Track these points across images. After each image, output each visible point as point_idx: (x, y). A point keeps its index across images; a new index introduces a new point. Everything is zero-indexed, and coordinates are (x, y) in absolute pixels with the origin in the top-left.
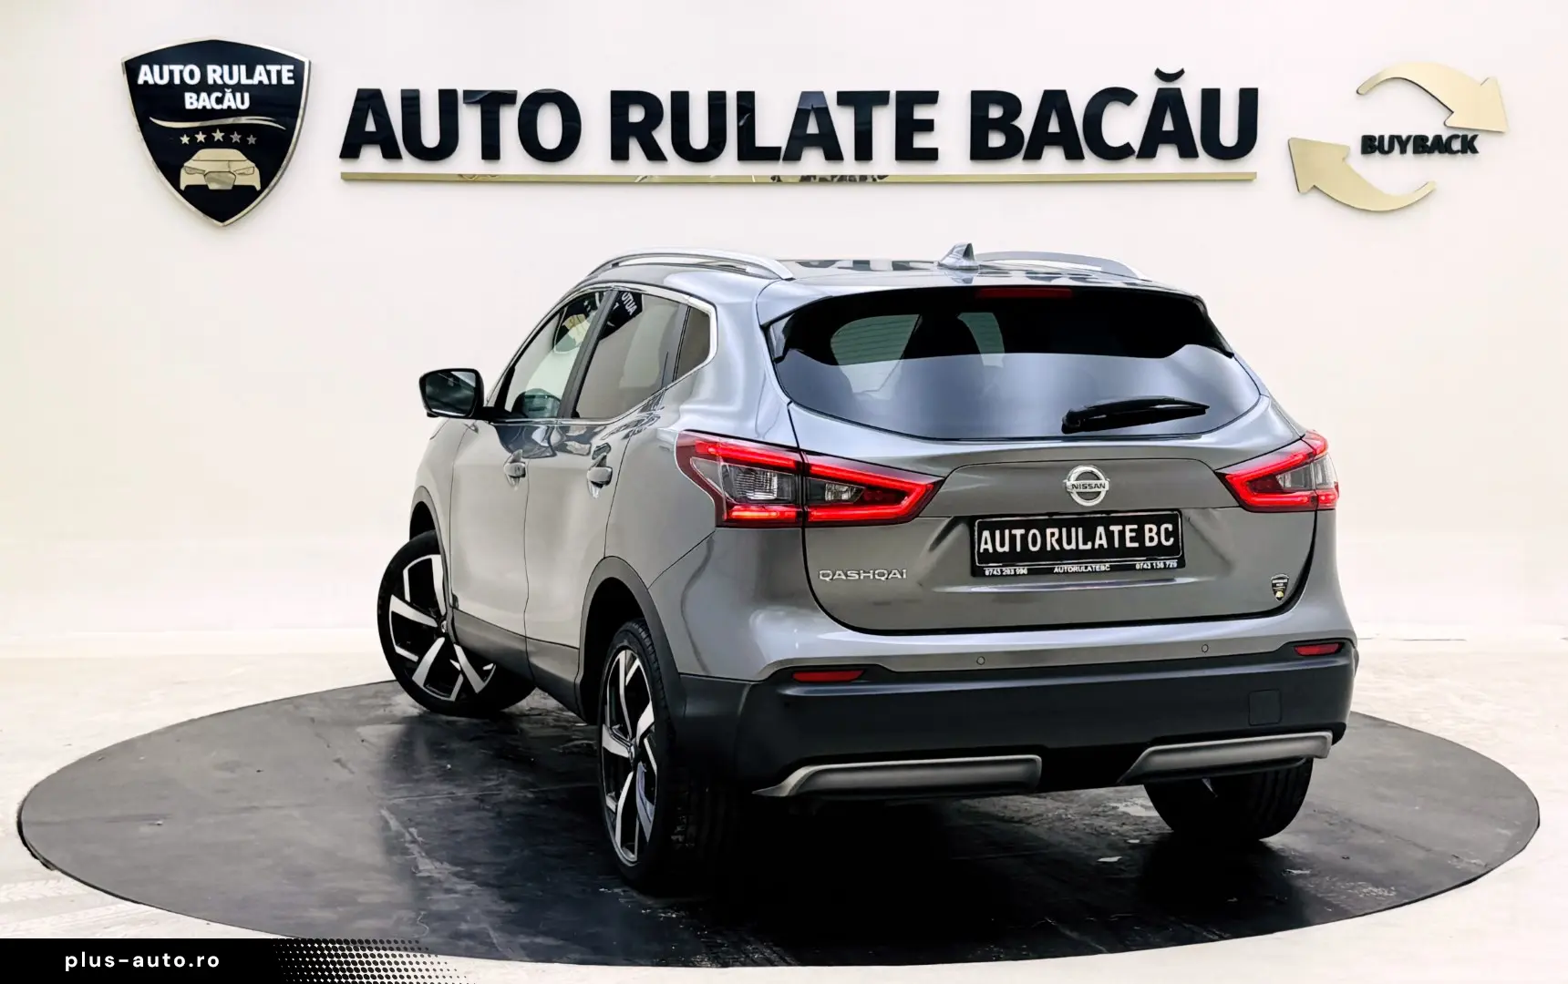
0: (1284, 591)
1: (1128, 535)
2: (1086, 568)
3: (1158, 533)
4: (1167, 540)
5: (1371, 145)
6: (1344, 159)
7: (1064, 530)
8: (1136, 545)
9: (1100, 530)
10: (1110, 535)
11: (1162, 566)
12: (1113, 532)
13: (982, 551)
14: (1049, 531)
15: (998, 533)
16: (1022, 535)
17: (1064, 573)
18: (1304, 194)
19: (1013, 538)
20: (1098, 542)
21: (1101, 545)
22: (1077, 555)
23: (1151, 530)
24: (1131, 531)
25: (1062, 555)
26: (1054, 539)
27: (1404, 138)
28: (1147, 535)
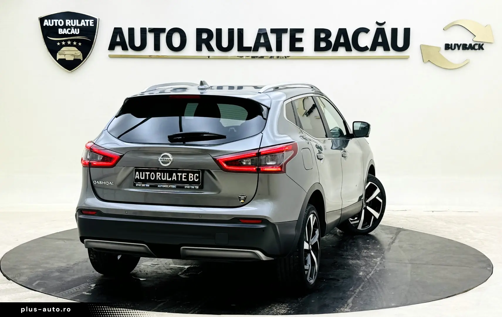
0: (244, 200)
1: (183, 176)
2: (168, 186)
3: (193, 177)
4: (196, 179)
5: (448, 47)
6: (439, 52)
7: (162, 174)
8: (186, 180)
9: (174, 174)
10: (177, 176)
11: (193, 188)
12: (178, 175)
13: (136, 178)
14: (157, 173)
15: (141, 173)
16: (148, 174)
17: (161, 187)
18: (425, 63)
19: (146, 175)
20: (173, 178)
21: (174, 179)
22: (166, 182)
23: (191, 176)
24: (184, 175)
25: (161, 182)
26: (159, 176)
27: (459, 45)
28: (190, 177)
